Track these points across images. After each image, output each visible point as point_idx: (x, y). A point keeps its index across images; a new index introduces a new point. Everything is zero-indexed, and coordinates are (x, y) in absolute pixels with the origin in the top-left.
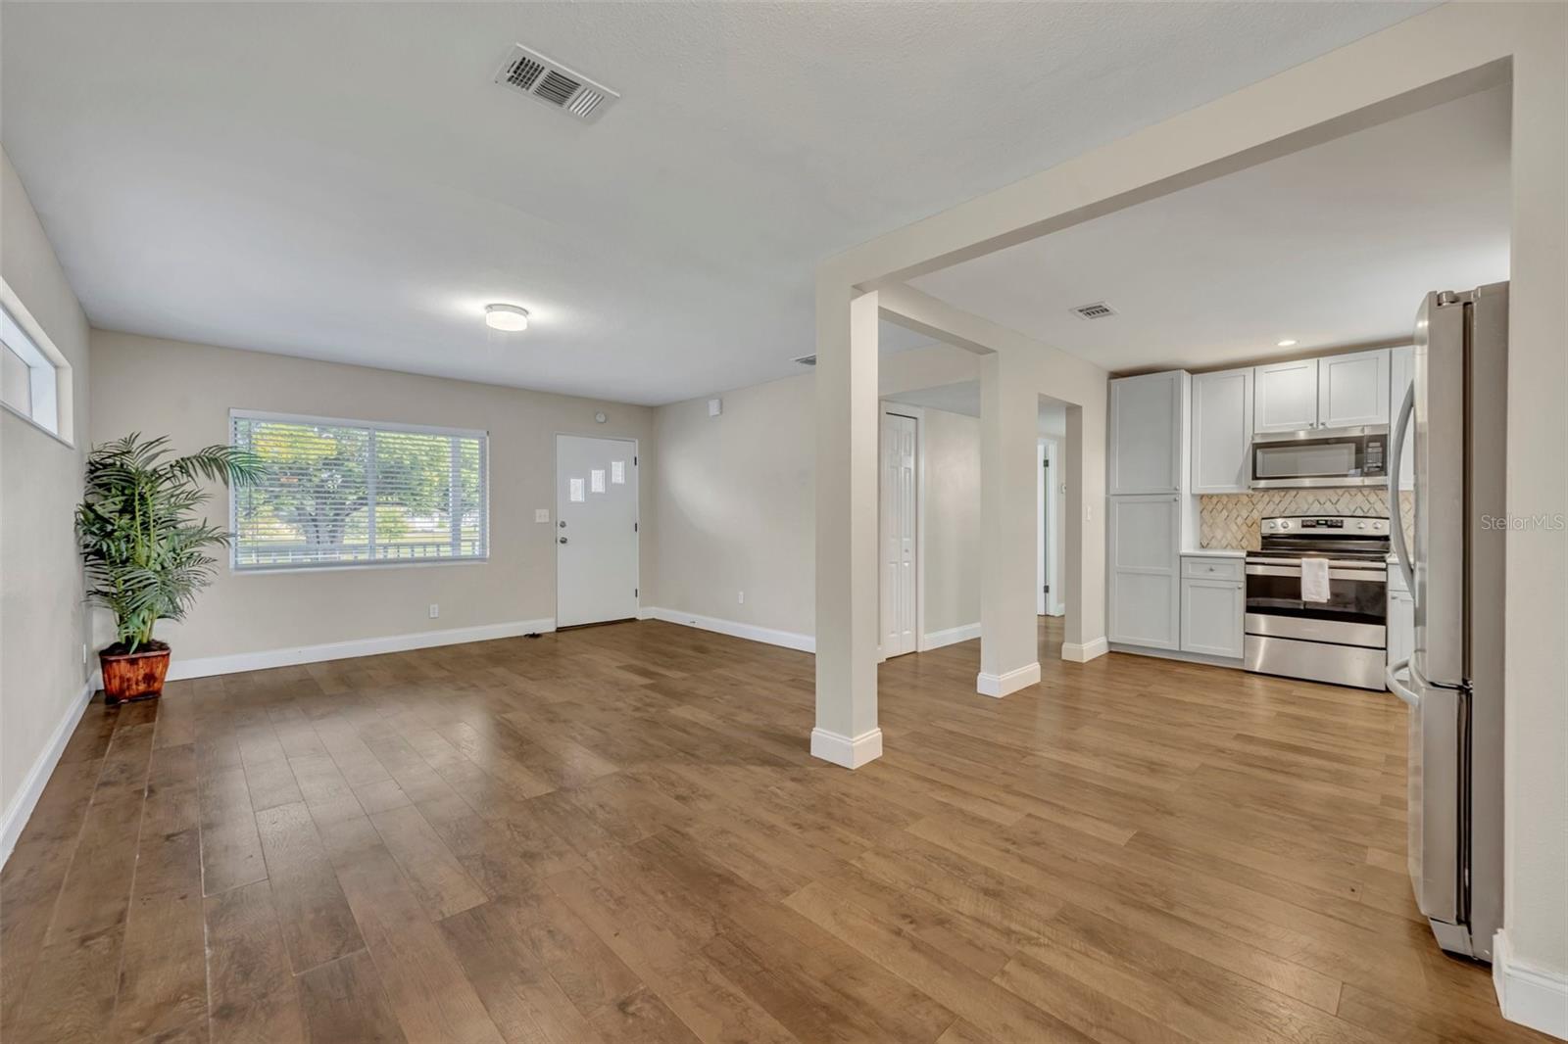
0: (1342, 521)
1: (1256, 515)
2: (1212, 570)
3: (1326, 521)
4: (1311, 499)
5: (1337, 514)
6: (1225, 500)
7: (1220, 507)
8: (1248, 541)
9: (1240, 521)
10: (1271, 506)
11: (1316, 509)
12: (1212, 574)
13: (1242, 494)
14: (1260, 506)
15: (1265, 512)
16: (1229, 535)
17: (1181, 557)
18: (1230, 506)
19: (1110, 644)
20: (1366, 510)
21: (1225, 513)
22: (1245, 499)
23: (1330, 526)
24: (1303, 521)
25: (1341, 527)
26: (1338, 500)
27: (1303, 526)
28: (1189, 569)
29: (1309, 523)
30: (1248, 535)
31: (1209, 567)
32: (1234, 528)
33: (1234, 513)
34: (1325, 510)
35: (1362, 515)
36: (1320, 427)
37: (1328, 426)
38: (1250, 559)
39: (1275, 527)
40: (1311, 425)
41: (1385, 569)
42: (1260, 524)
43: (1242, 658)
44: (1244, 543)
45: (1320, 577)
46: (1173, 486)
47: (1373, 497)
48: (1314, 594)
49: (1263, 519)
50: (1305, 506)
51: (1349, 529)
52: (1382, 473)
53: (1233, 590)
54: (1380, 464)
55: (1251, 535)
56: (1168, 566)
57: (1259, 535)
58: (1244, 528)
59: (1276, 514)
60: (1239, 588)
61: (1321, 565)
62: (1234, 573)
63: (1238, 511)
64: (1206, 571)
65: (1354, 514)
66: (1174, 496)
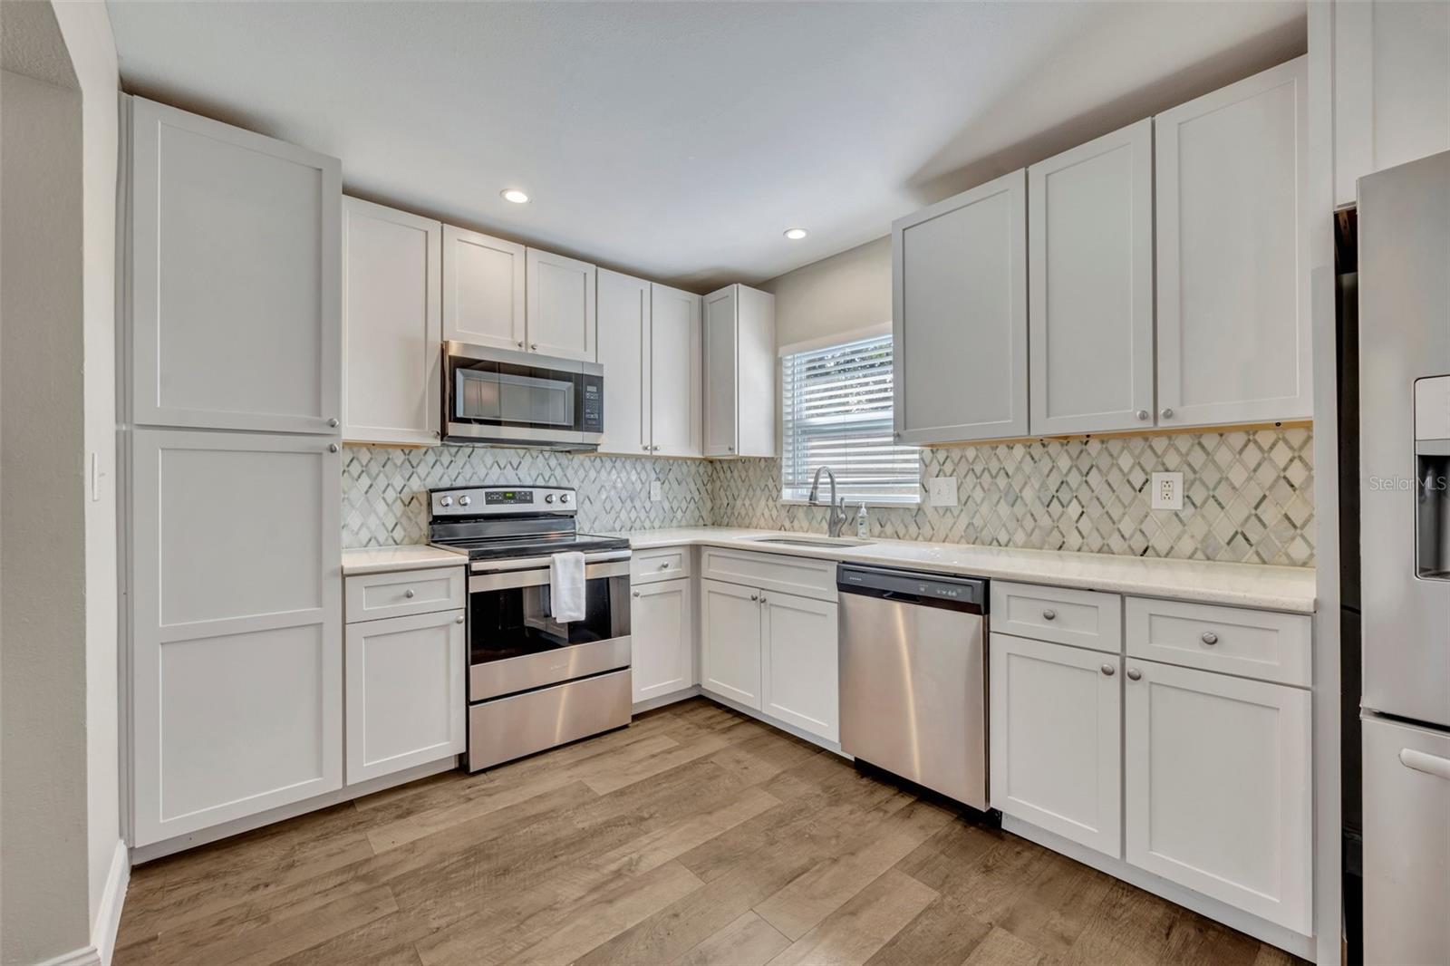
0: (531, 493)
1: (416, 485)
2: (409, 596)
3: (514, 493)
4: (489, 460)
5: (518, 483)
6: (364, 456)
7: (355, 469)
8: (405, 530)
9: (391, 495)
10: (439, 470)
11: (494, 477)
12: (410, 603)
13: (395, 446)
14: (422, 470)
15: (428, 480)
16: (373, 522)
17: (344, 577)
18: (374, 468)
19: (131, 850)
20: (547, 479)
21: (365, 481)
22: (399, 457)
23: (518, 501)
24: (486, 493)
25: (531, 501)
26: (520, 463)
27: (488, 502)
28: (364, 602)
29: (495, 497)
30: (404, 521)
31: (402, 590)
32: (381, 507)
33: (382, 482)
34: (506, 479)
35: (543, 484)
36: (530, 351)
37: (539, 351)
38: (476, 566)
39: (448, 505)
40: (520, 345)
41: (628, 559)
42: (424, 499)
43: (464, 750)
44: (399, 534)
45: (573, 581)
46: (326, 418)
47: (553, 462)
48: (570, 610)
49: (432, 491)
50: (482, 471)
51: (538, 505)
52: (598, 427)
53: (446, 627)
54: (597, 416)
55: (409, 518)
56: (319, 603)
57: (424, 520)
58: (398, 507)
59: (445, 483)
60: (459, 622)
61: (577, 562)
62: (449, 596)
63: (387, 476)
64: (397, 599)
65: (538, 484)
66: (326, 442)
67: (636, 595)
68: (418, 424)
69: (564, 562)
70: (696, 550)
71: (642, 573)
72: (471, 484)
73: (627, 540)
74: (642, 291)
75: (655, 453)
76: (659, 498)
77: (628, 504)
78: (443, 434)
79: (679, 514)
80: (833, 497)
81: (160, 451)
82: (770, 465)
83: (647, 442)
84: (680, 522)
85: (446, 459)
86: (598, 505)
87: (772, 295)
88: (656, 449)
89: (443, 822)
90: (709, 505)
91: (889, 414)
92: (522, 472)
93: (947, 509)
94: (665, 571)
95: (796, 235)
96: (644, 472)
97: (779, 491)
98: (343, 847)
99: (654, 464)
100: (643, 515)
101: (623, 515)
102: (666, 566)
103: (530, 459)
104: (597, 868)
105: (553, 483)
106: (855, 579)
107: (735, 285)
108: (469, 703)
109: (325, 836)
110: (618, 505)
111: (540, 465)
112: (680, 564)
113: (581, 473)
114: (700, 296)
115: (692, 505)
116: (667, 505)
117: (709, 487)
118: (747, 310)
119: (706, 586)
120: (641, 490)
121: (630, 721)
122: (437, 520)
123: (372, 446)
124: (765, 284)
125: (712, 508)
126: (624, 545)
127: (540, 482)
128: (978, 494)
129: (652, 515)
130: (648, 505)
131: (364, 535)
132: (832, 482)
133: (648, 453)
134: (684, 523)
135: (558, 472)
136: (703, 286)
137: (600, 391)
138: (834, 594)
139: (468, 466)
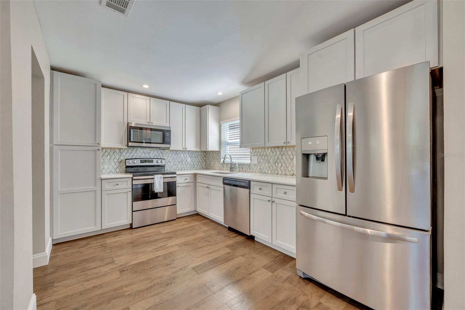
0: (153, 160)
1: (122, 158)
2: (117, 185)
3: (148, 160)
4: (142, 152)
5: (149, 158)
6: (109, 151)
7: (106, 154)
8: (119, 169)
9: (115, 160)
10: (128, 154)
11: (143, 156)
12: (118, 186)
13: (117, 148)
14: (124, 154)
15: (125, 157)
16: (111, 167)
17: (101, 180)
18: (111, 154)
19: (53, 240)
20: (157, 156)
21: (109, 157)
22: (118, 151)
23: (149, 162)
24: (141, 160)
25: (153, 162)
26: (150, 152)
27: (141, 162)
28: (106, 186)
29: (143, 161)
30: (119, 167)
31: (116, 183)
32: (113, 164)
34: (146, 156)
35: (156, 158)
36: (151, 124)
37: (154, 124)
38: (134, 178)
39: (130, 163)
40: (148, 123)
41: (176, 177)
42: (124, 161)
43: (131, 223)
44: (118, 170)
45: (160, 182)
46: (97, 142)
47: (159, 152)
48: (159, 189)
49: (126, 159)
50: (140, 155)
51: (155, 163)
52: (169, 143)
53: (127, 192)
54: (169, 140)
55: (120, 166)
56: (96, 186)
57: (124, 167)
58: (117, 164)
59: (130, 157)
60: (130, 191)
61: (161, 177)
62: (127, 185)
63: (114, 156)
64: (114, 185)
65: (155, 158)
66: (98, 148)
67: (178, 186)
68: (121, 143)
69: (157, 177)
70: (195, 175)
71: (179, 181)
72: (137, 158)
73: (176, 172)
74: (182, 107)
75: (186, 150)
76: (190, 162)
77: (181, 163)
78: (128, 146)
79: (196, 166)
80: (231, 161)
81: (59, 151)
82: (219, 152)
83: (184, 147)
84: (196, 168)
85: (130, 151)
86: (172, 163)
87: (219, 108)
88: (186, 149)
89: (124, 237)
90: (204, 163)
91: (239, 140)
92: (151, 155)
93: (256, 165)
94: (186, 180)
95: (220, 94)
96: (185, 155)
97: (220, 160)
98: (101, 241)
99: (188, 152)
100: (185, 166)
101: (179, 166)
102: (186, 179)
103: (153, 151)
104: (157, 246)
105: (159, 157)
106: (226, 181)
107: (208, 105)
108: (133, 211)
109: (96, 240)
110: (178, 163)
111: (156, 153)
112: (191, 179)
113: (167, 155)
114: (200, 108)
115: (199, 163)
116: (192, 164)
117: (205, 158)
118: (211, 111)
119: (198, 184)
120: (184, 159)
121: (176, 218)
122: (127, 167)
123: (110, 148)
124: (217, 104)
125: (205, 164)
126: (175, 173)
127: (156, 157)
128: (262, 161)
129: (188, 166)
130: (186, 164)
131: (109, 171)
132: (231, 158)
133: (184, 150)
134: (197, 168)
135: (161, 155)
136: (201, 105)
137: (170, 134)
138: (222, 185)
139: (136, 153)
